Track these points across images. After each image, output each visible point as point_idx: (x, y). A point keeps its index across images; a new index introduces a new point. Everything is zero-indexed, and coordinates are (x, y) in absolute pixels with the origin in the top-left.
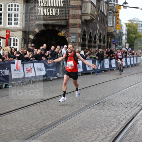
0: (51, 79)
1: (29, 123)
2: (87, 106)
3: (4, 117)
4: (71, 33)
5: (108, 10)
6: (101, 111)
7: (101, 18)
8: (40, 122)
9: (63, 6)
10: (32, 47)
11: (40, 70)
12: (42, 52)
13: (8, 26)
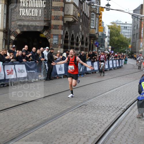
0: (33, 82)
1: (10, 126)
2: (68, 109)
4: (53, 35)
5: (91, 12)
8: (21, 125)
10: (14, 48)
11: (21, 71)
12: (23, 53)
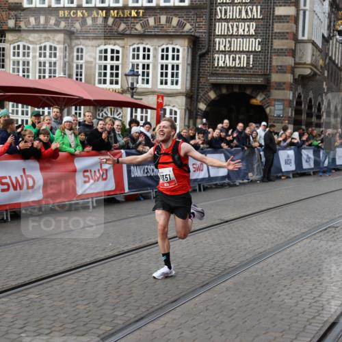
0: (238, 184)
1: (199, 261)
2: (303, 233)
3: (154, 249)
4: (275, 100)
6: (331, 243)
7: (330, 72)
8: (219, 261)
9: (259, 49)
10: (204, 124)
12: (222, 134)
13: (160, 87)
